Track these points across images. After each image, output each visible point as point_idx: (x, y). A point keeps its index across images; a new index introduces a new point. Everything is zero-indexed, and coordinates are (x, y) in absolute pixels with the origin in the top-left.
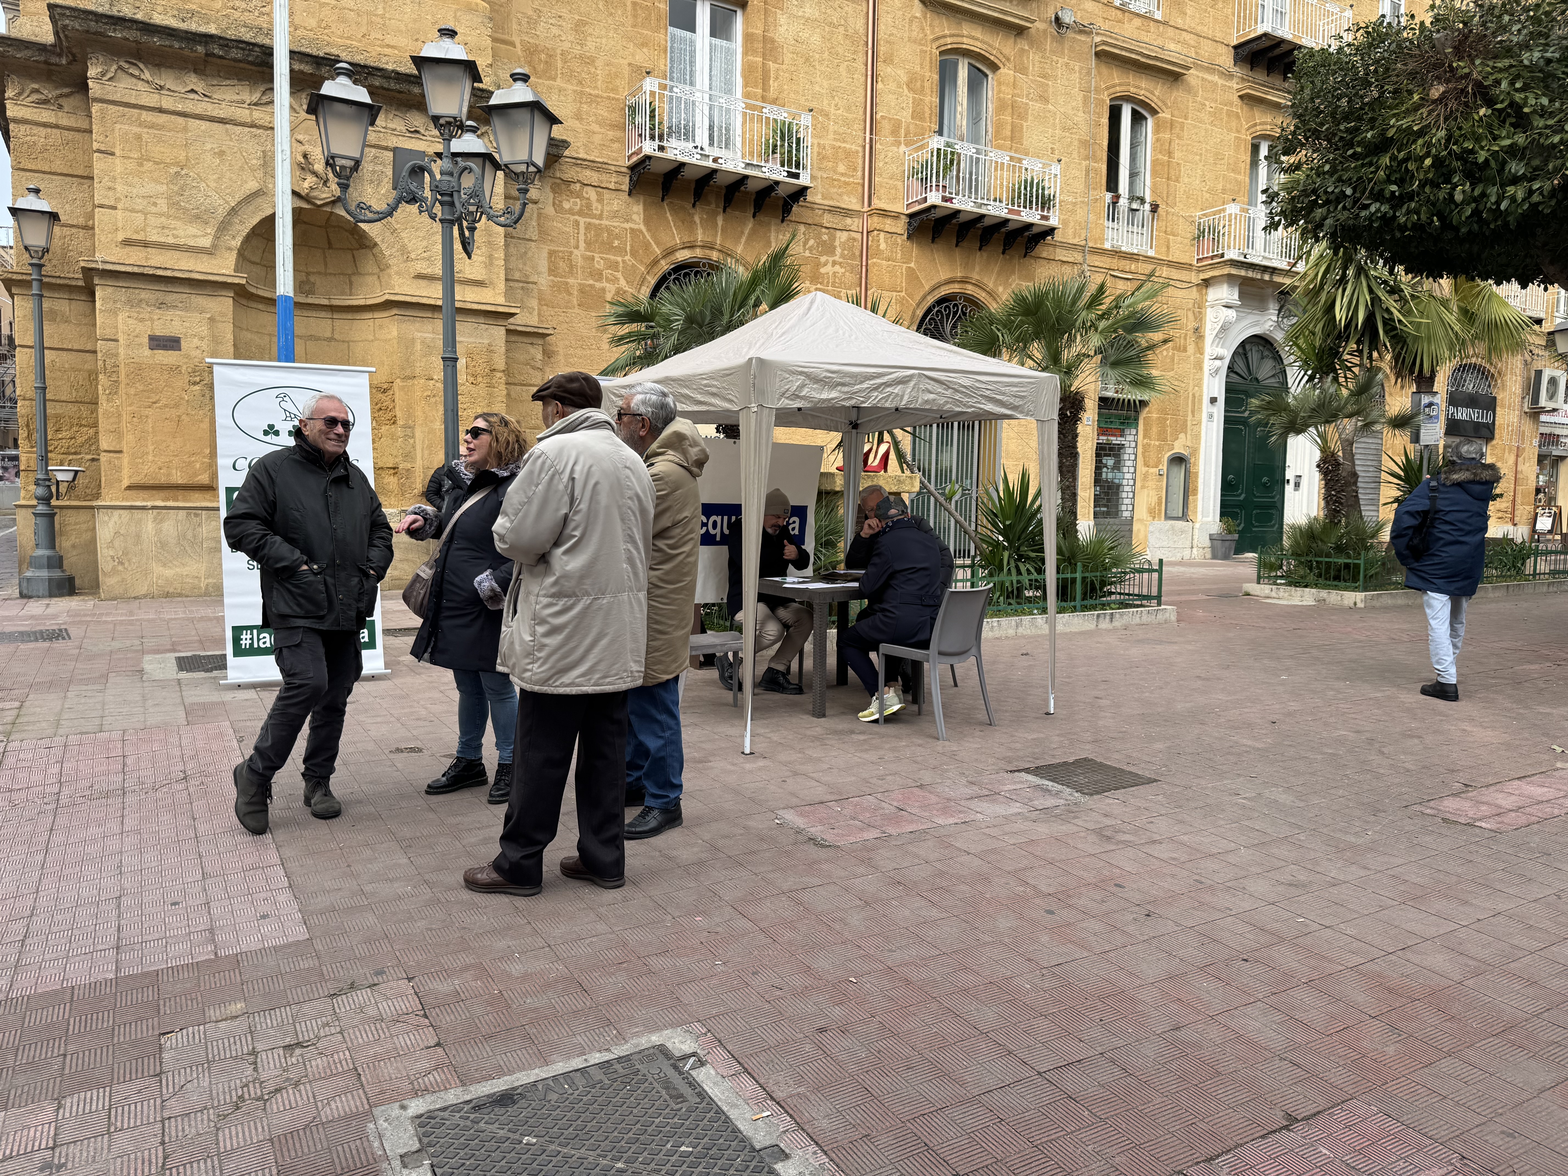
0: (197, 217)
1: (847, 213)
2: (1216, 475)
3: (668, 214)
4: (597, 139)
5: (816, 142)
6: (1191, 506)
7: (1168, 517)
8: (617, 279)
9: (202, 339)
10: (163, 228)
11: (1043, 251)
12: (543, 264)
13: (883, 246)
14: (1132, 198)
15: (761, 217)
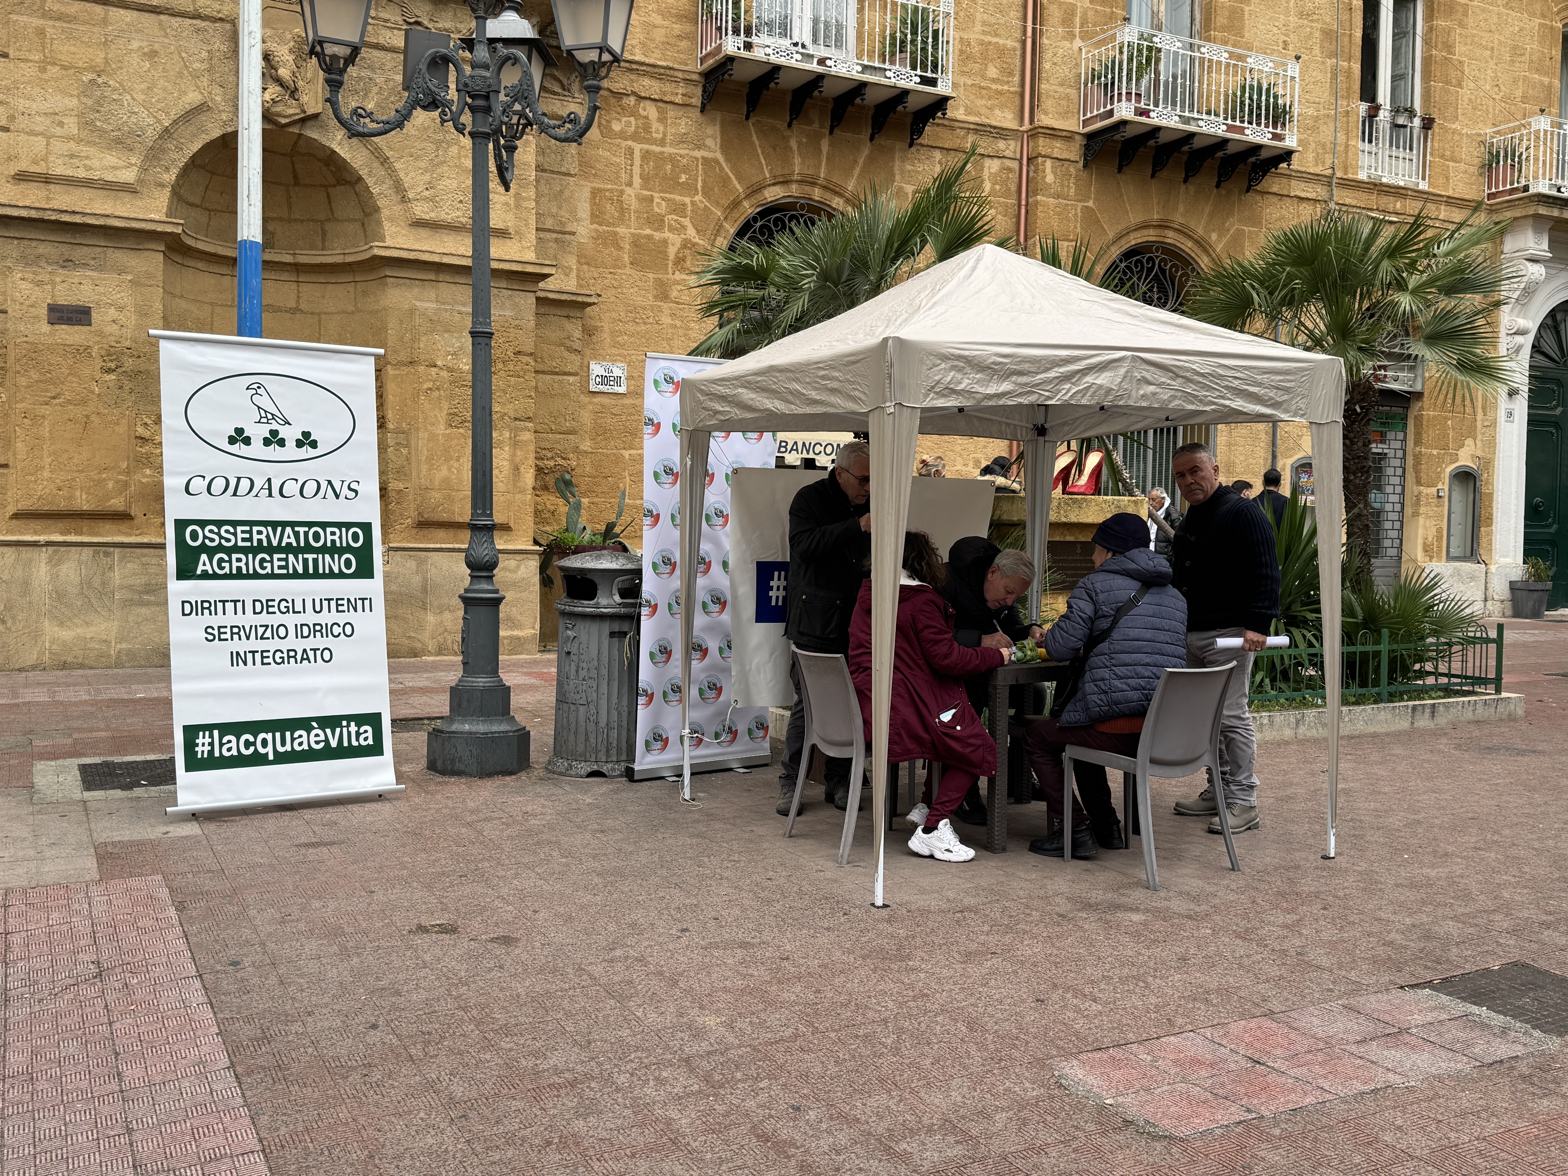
0: (118, 141)
1: (1001, 133)
2: (1517, 498)
3: (755, 138)
4: (659, 35)
5: (957, 36)
6: (1483, 542)
7: (1450, 558)
8: (684, 227)
9: (120, 309)
10: (72, 156)
11: (1272, 183)
12: (584, 209)
13: (1050, 178)
14: (1396, 111)
15: (881, 140)
